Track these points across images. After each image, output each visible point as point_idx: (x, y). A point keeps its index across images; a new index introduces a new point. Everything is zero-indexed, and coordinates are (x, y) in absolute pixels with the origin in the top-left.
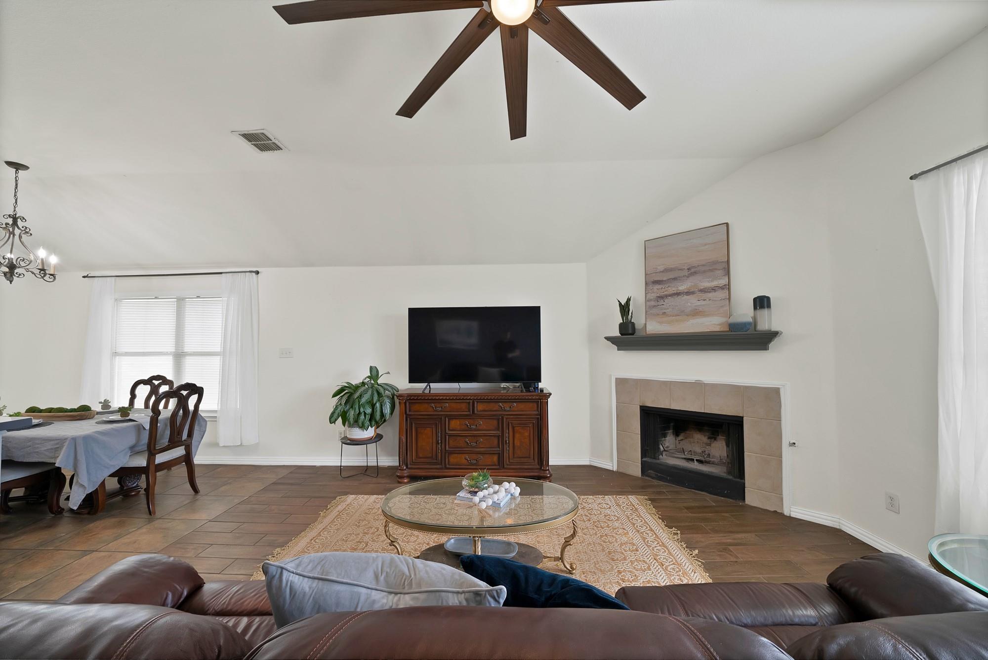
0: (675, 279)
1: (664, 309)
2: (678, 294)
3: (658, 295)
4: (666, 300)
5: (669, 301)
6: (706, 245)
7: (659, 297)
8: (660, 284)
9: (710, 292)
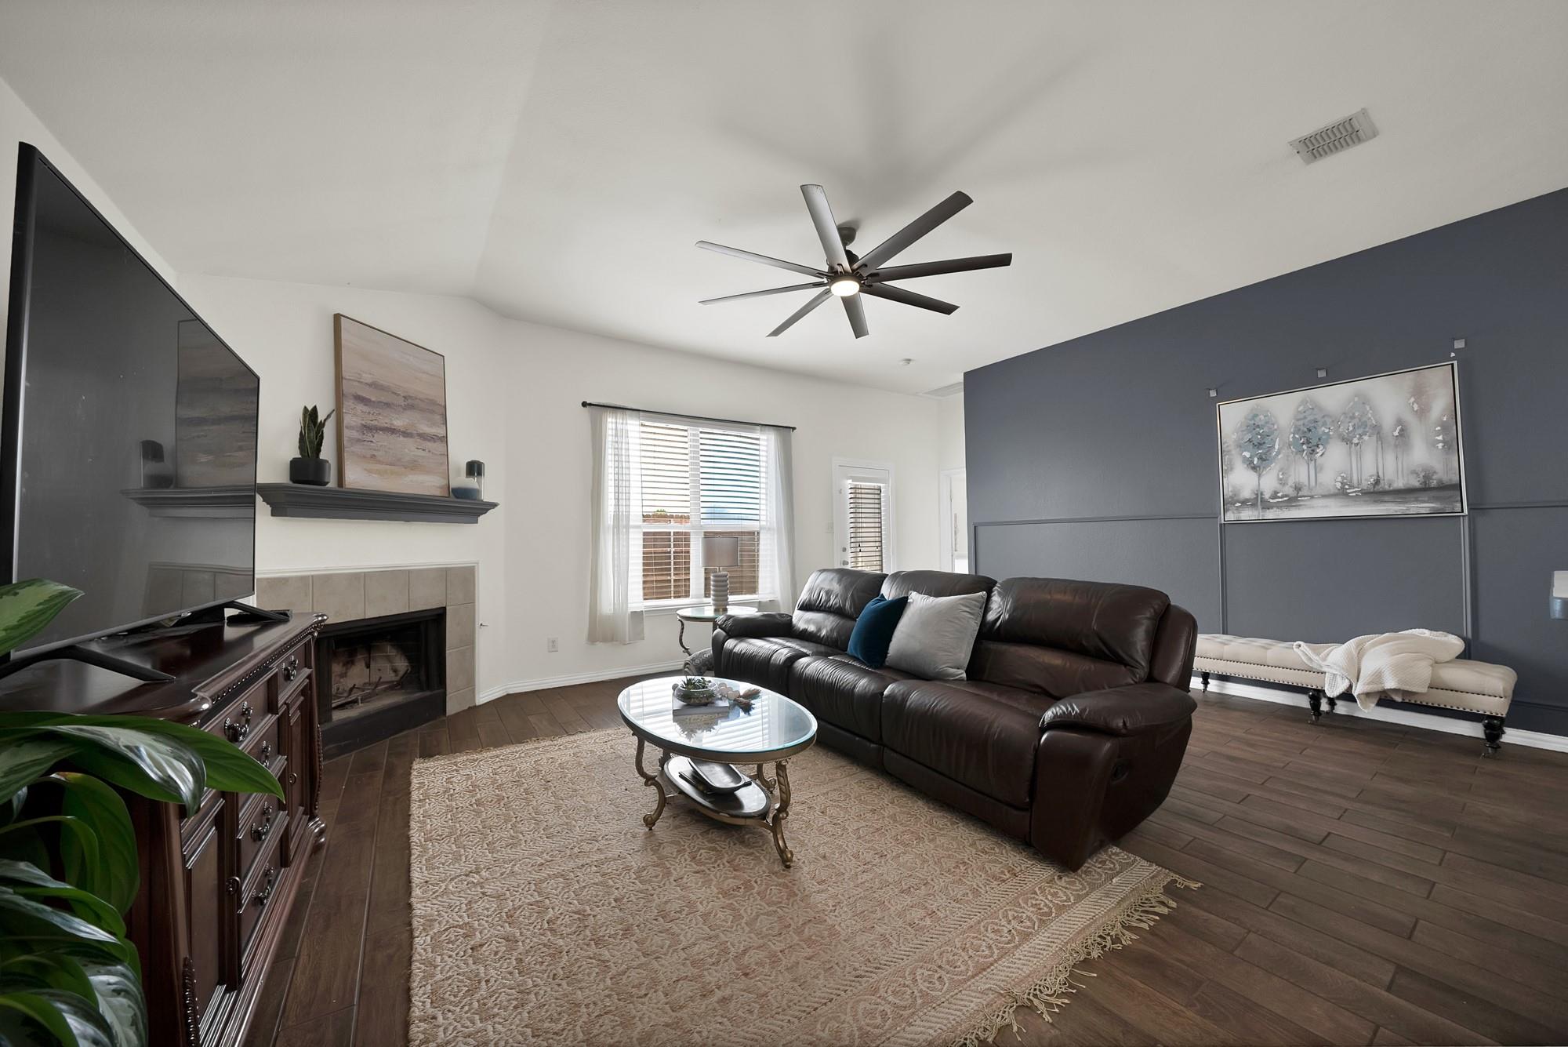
0: (388, 405)
1: (375, 450)
2: (392, 431)
3: (363, 422)
4: (376, 435)
5: (381, 439)
6: (424, 373)
7: (365, 426)
8: (366, 405)
9: (429, 441)
